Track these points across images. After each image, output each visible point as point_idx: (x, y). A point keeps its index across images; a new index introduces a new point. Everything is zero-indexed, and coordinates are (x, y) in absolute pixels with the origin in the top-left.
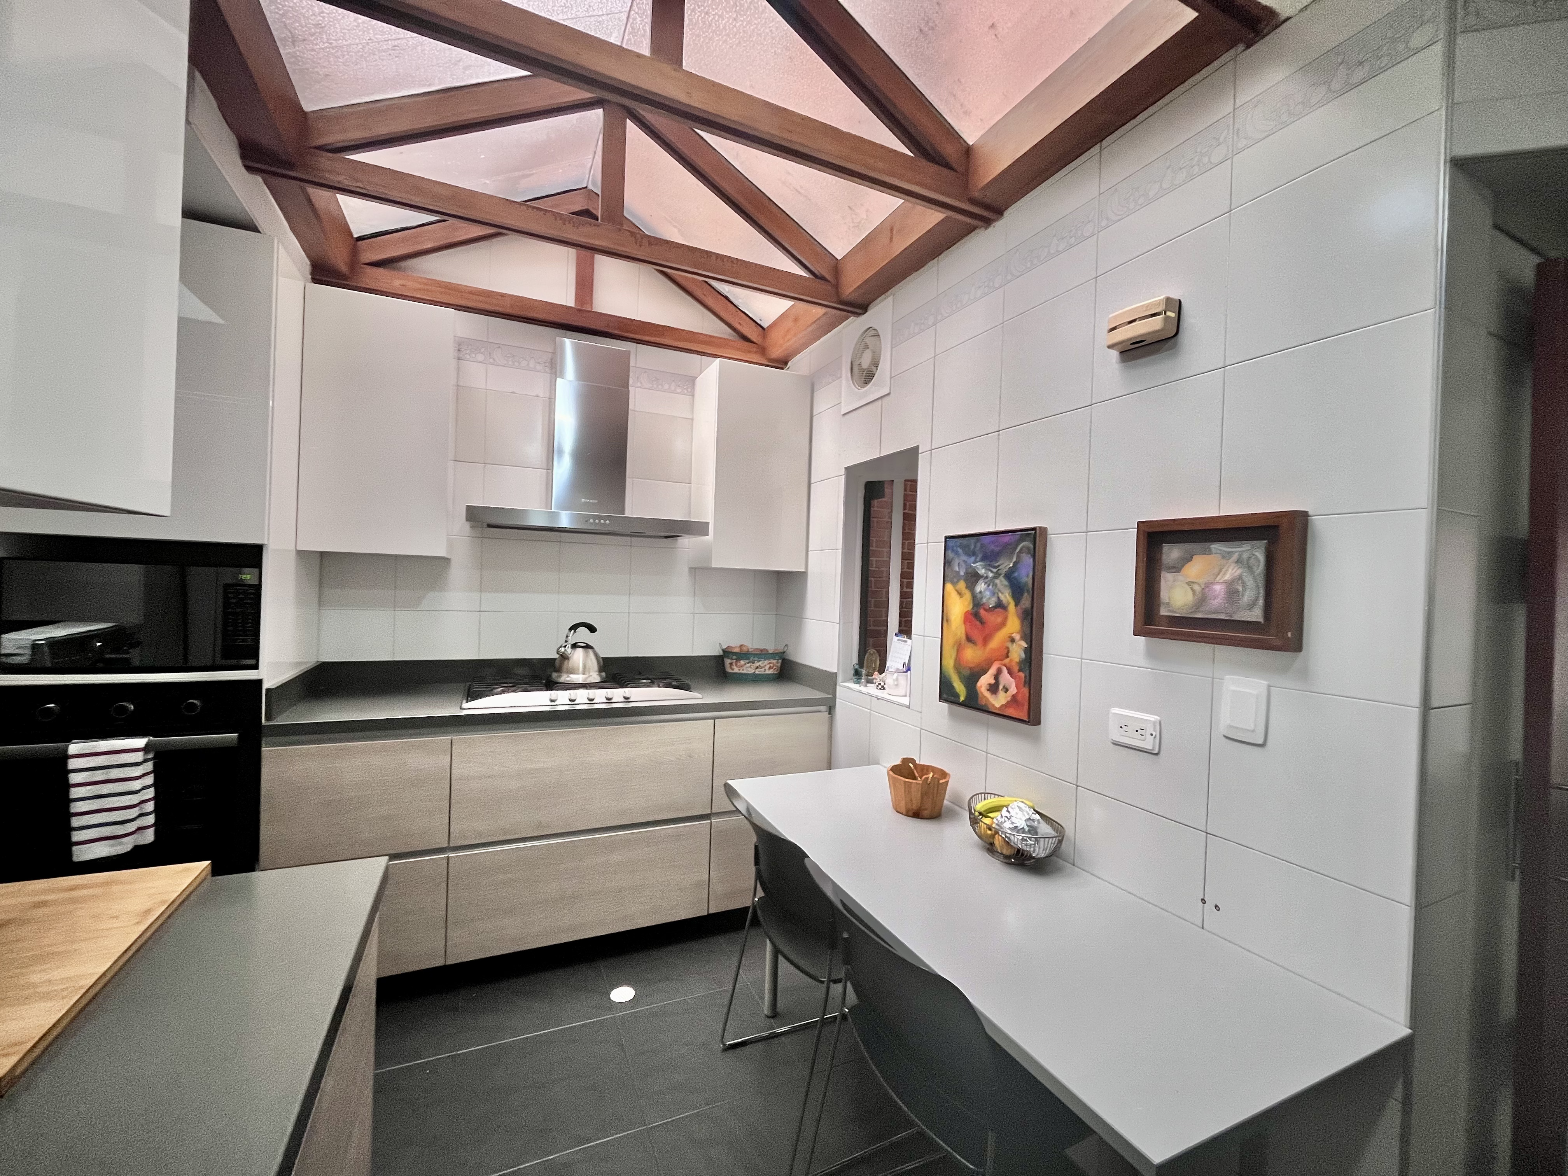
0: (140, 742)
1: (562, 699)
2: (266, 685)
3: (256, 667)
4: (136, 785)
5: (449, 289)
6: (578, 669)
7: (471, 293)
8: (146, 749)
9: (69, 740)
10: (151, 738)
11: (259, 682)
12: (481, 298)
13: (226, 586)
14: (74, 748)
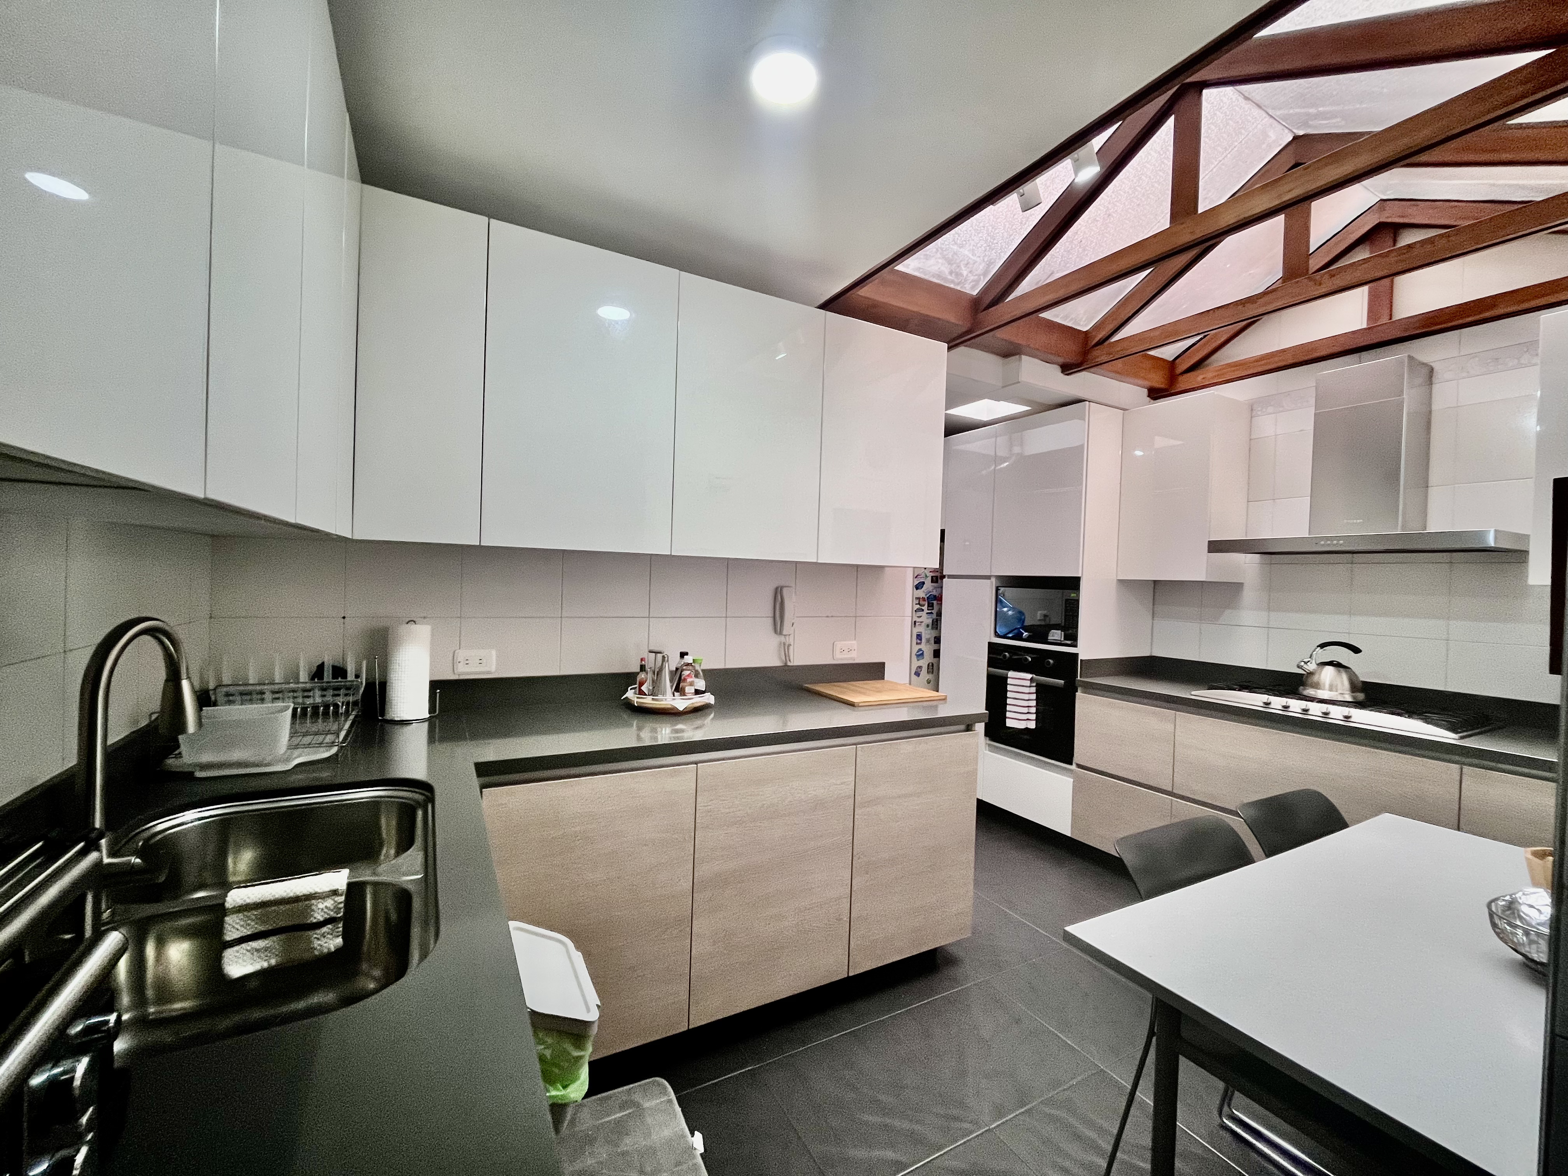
0: (1029, 676)
1: (1296, 706)
2: (1080, 657)
3: (1076, 646)
4: (1026, 697)
5: (1237, 366)
6: (1324, 686)
7: (1257, 361)
8: (1032, 680)
9: (1009, 670)
10: (1034, 676)
11: (1076, 655)
12: (1263, 362)
13: (1067, 600)
14: (1011, 674)
